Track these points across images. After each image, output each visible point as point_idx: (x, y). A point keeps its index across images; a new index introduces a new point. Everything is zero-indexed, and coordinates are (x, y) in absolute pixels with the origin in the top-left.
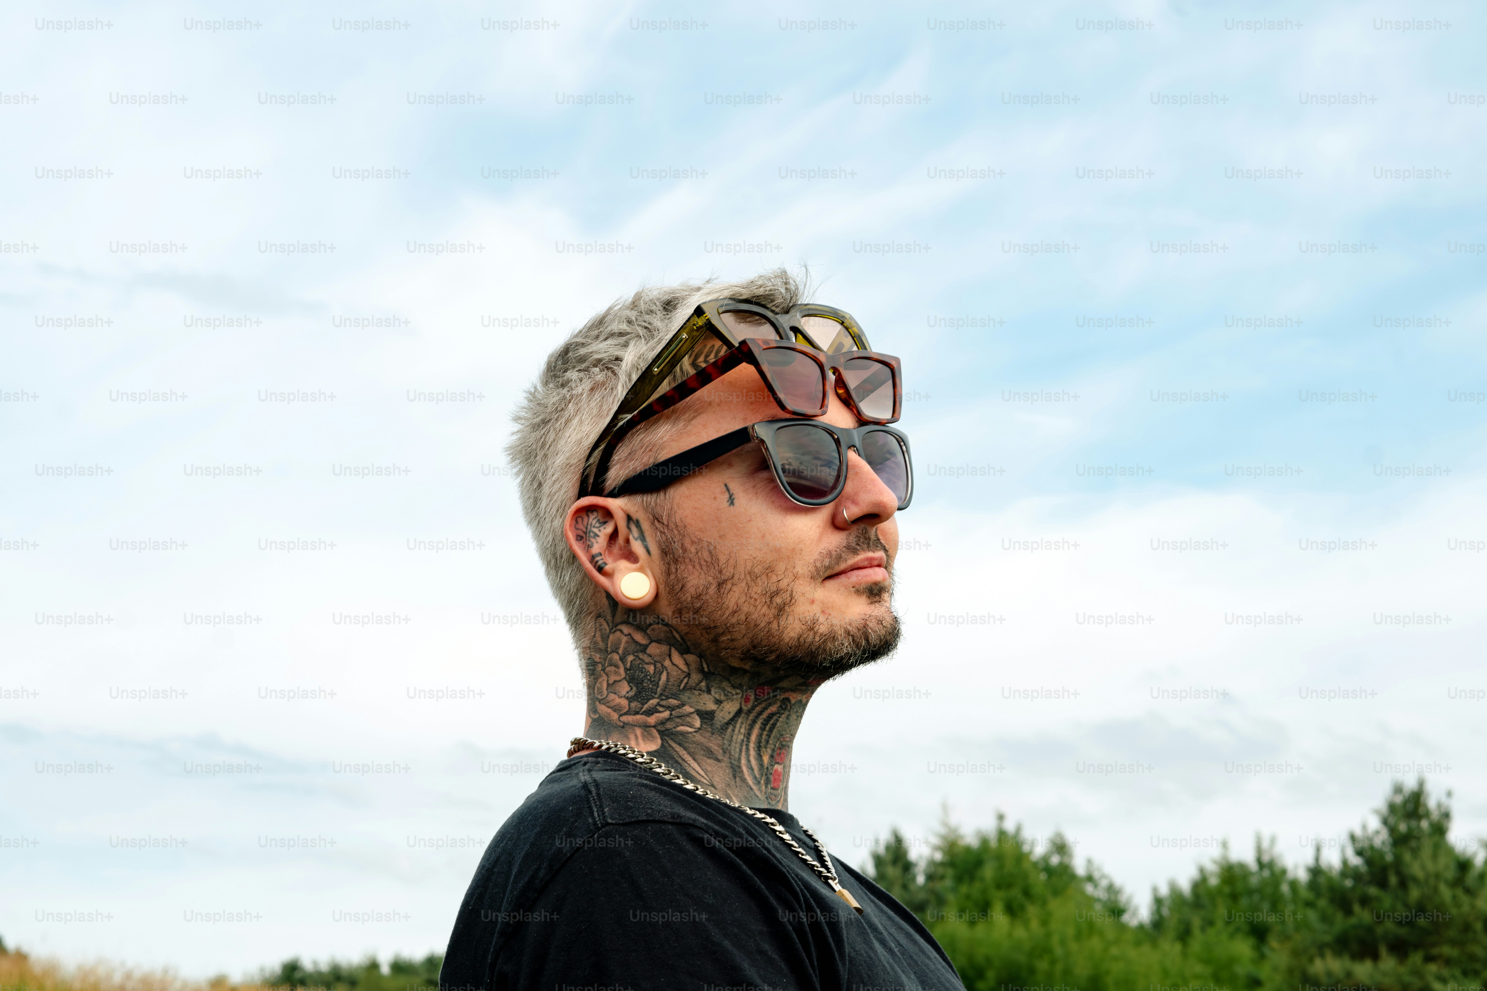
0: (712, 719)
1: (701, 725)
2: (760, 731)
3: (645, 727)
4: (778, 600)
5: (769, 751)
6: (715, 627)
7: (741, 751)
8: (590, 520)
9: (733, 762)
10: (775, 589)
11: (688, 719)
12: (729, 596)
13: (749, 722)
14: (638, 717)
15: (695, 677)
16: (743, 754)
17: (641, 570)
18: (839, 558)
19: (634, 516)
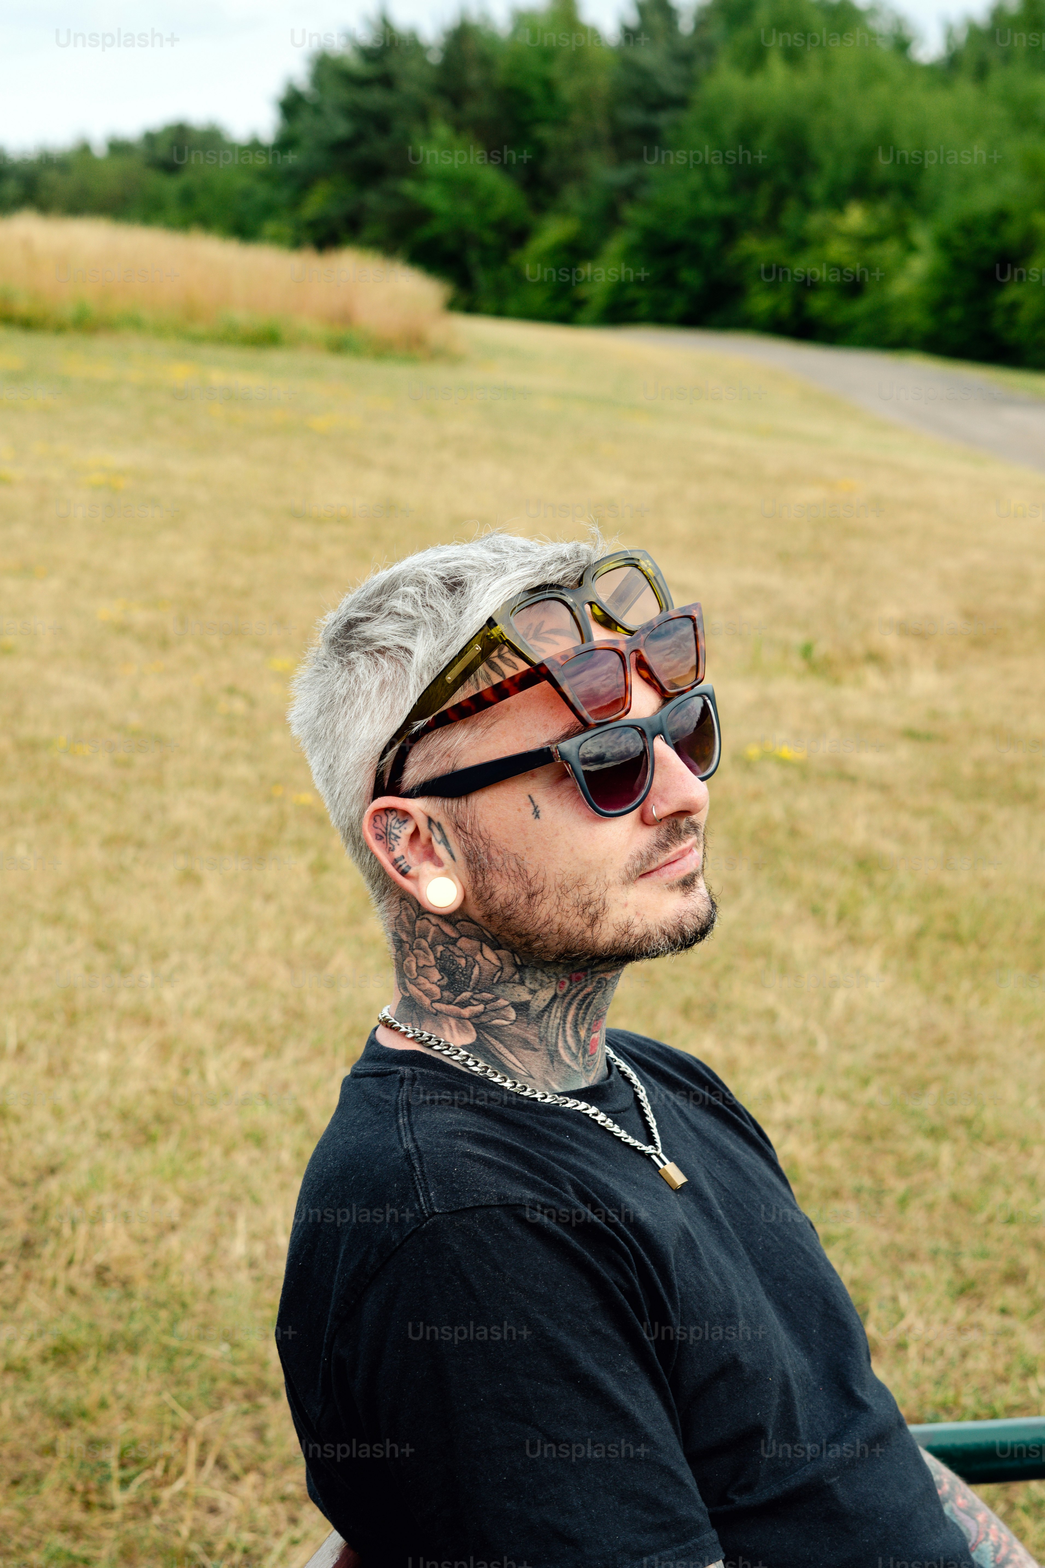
0: (528, 1009)
1: (517, 1018)
2: (576, 1011)
3: (460, 1018)
4: (591, 910)
5: (586, 1026)
6: (528, 934)
7: (557, 1035)
8: (390, 821)
9: (550, 1048)
10: (587, 900)
11: (503, 1012)
12: (540, 908)
13: (565, 1005)
14: (451, 1007)
15: (509, 970)
16: (560, 1037)
17: (447, 874)
18: (650, 858)
19: (436, 819)
